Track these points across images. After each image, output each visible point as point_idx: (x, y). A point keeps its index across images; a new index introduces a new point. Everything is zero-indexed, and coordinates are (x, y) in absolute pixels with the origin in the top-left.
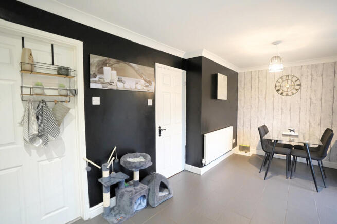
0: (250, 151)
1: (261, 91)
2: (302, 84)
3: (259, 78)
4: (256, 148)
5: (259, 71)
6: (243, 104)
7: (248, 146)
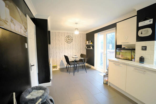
0: (58, 67)
1: (60, 41)
2: (73, 39)
3: (59, 35)
4: (59, 66)
5: (59, 32)
6: (52, 47)
7: (56, 65)
